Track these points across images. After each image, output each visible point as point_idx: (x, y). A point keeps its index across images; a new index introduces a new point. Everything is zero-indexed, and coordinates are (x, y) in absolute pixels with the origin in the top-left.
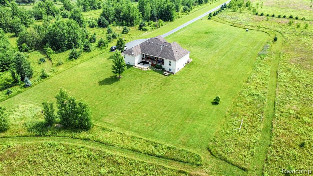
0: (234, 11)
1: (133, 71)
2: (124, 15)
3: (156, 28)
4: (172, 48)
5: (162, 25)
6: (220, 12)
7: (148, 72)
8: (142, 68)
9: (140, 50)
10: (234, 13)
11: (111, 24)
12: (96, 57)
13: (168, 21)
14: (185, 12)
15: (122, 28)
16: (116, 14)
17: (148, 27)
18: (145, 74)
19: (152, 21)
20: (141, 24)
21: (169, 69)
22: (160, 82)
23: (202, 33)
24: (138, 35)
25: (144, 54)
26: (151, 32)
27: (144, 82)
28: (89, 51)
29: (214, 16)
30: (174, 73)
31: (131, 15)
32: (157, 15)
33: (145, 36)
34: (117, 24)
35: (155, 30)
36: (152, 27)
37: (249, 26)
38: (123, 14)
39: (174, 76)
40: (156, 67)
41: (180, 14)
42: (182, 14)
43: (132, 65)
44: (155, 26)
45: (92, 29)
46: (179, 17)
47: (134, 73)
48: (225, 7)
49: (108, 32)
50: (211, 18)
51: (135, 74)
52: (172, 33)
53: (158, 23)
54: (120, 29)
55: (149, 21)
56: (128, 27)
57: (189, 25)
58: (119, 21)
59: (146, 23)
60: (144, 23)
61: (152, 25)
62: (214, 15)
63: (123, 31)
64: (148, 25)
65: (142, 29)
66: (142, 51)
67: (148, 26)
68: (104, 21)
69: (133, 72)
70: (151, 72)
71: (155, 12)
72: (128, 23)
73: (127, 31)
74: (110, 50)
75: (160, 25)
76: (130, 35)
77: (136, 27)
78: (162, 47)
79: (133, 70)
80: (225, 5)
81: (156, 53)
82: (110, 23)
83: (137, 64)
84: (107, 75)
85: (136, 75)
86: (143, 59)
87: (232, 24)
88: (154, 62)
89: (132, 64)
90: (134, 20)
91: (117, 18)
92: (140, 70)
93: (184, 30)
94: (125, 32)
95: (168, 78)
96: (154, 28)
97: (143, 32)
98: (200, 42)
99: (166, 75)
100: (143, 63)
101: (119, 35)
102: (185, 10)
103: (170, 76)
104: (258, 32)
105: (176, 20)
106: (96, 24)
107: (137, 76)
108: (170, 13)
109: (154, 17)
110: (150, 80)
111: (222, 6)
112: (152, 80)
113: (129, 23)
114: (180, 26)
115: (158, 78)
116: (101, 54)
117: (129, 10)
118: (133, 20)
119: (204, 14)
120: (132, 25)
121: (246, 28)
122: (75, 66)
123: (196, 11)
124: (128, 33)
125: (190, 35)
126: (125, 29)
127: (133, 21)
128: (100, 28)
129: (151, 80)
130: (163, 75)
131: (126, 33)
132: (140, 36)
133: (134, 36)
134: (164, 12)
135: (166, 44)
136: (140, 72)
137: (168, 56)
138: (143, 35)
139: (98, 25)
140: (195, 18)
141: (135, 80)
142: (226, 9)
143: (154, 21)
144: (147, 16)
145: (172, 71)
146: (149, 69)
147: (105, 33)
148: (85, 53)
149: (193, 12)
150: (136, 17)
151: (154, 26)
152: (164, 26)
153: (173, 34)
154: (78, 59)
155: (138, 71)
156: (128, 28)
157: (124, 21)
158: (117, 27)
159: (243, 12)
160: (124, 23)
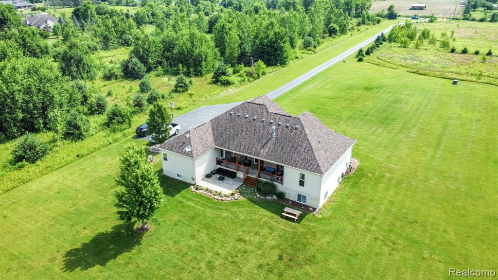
0: (404, 47)
1: (189, 203)
2: (181, 53)
3: (251, 79)
4: (307, 131)
5: (264, 74)
6: (376, 47)
7: (234, 209)
8: (216, 193)
9: (212, 139)
10: (406, 49)
11: (153, 73)
12: (93, 154)
13: (275, 64)
14: (308, 49)
15: (173, 81)
16: (164, 52)
17: (234, 78)
18: (225, 214)
19: (243, 66)
20: (218, 70)
21: (299, 196)
22: (273, 248)
23: (358, 89)
24: (211, 96)
25: (222, 150)
26: (239, 87)
27: (220, 251)
28: (79, 138)
29: (368, 56)
30: (314, 209)
31: (197, 51)
32: (252, 53)
33: (227, 97)
34: (166, 72)
35: (249, 84)
36: (242, 78)
37: (451, 72)
38: (179, 51)
39: (318, 220)
40: (259, 191)
41: (298, 52)
42: (303, 53)
43: (186, 181)
44: (250, 75)
45: (107, 83)
46: (297, 58)
47: (191, 213)
48: (384, 40)
49: (141, 88)
50: (364, 58)
51: (194, 217)
52: (290, 89)
53: (256, 70)
54: (170, 83)
55: (236, 64)
56: (190, 77)
57: (322, 73)
58: (171, 66)
59: (230, 70)
60: (225, 69)
61: (241, 72)
62: (368, 53)
63: (177, 86)
64: (234, 73)
65: (221, 82)
66: (215, 140)
67: (233, 76)
68: (135, 64)
69: (189, 206)
70: (243, 206)
71: (248, 48)
72: (188, 69)
73: (186, 85)
74: (135, 134)
75: (260, 72)
76: (191, 95)
77: (208, 79)
78: (276, 129)
79: (189, 199)
80: (382, 37)
81: (258, 147)
82: (149, 70)
83: (203, 180)
84: (105, 220)
85: (196, 221)
86: (219, 162)
87: (415, 70)
88: (252, 174)
89: (188, 180)
90: (204, 63)
91: (168, 59)
92: (208, 200)
93: (315, 84)
94: (180, 88)
95: (300, 228)
96: (246, 80)
97: (223, 88)
98: (362, 111)
99: (292, 220)
100: (219, 176)
101: (166, 96)
102: (306, 45)
103: (304, 221)
104: (481, 86)
105: (291, 64)
106: (119, 72)
107: (200, 223)
108: (281, 49)
109: (246, 56)
110: (240, 240)
111: (379, 37)
112: (247, 238)
113: (191, 70)
114: (303, 75)
115: (265, 231)
116: (110, 147)
117: (192, 43)
118: (200, 62)
119: (346, 52)
120: (198, 74)
121: (449, 76)
122: (21, 187)
123: (328, 47)
124: (187, 91)
125: (330, 93)
126: (180, 81)
127: (201, 66)
128: (126, 81)
129: (245, 241)
130: (282, 217)
131: (183, 91)
132: (215, 97)
133: (201, 96)
134: (268, 46)
135: (287, 121)
136: (210, 207)
137: (296, 157)
138: (221, 94)
139: (122, 74)
140: (329, 59)
141: (193, 243)
142: (385, 43)
143: (248, 64)
144: (231, 54)
145: (308, 202)
146: (236, 196)
147: (134, 91)
148: (66, 142)
149: (322, 50)
150: (206, 57)
151: (247, 75)
152: (268, 75)
153: (291, 92)
154: (38, 162)
155: (203, 205)
156: (187, 80)
157: (180, 66)
158: (165, 79)
159: (422, 47)
160: (181, 68)
